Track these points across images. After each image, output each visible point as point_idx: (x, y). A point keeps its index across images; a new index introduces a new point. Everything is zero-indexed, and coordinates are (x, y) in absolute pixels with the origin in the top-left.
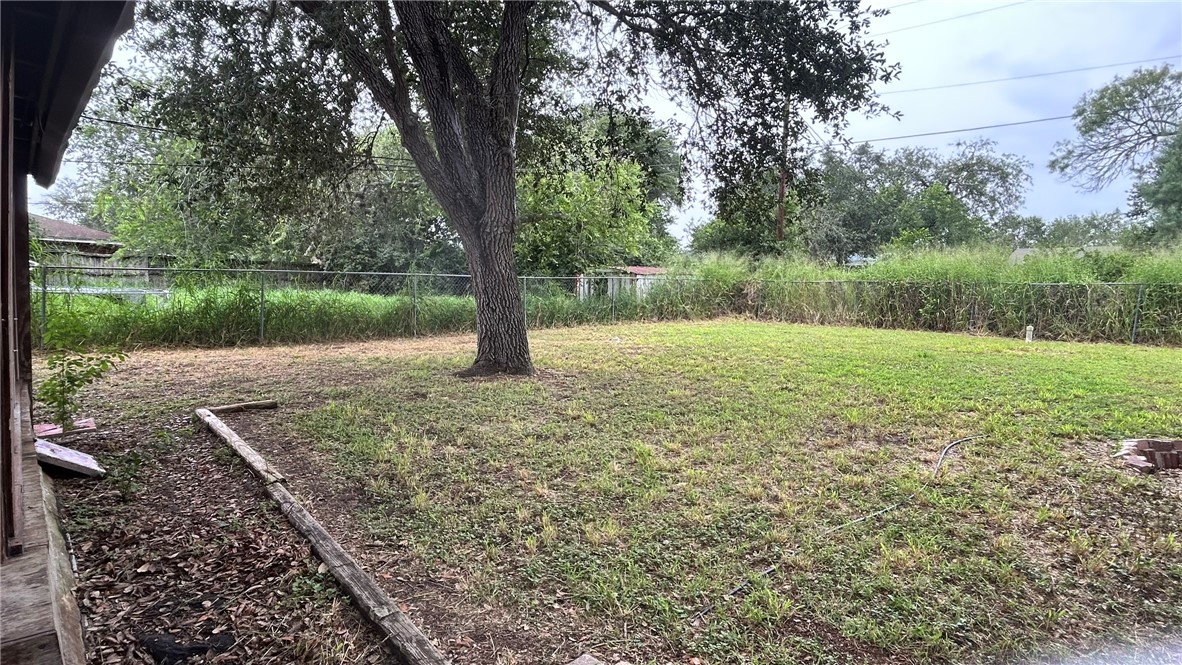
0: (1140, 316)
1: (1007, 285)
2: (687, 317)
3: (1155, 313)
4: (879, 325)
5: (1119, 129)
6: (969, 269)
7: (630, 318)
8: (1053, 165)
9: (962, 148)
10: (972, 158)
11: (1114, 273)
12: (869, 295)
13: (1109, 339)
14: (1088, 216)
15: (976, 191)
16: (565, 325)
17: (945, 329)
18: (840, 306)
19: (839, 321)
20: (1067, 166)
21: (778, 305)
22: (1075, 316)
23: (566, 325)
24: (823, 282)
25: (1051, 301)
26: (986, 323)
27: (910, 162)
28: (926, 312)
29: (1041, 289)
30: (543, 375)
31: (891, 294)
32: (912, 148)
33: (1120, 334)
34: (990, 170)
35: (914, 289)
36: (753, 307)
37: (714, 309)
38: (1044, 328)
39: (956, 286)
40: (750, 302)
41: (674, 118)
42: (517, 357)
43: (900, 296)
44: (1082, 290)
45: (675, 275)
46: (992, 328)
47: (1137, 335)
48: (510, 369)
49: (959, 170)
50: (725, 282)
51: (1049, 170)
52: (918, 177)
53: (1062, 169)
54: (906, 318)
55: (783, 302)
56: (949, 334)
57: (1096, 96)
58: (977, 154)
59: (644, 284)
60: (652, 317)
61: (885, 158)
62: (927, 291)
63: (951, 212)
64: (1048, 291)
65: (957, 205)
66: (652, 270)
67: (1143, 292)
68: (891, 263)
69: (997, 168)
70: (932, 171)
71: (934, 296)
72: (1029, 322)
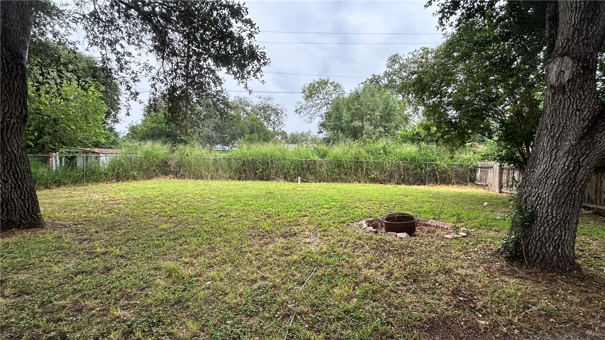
0: (333, 172)
1: (290, 160)
2: (135, 179)
3: (336, 170)
4: (239, 179)
5: (316, 100)
6: (275, 153)
7: (97, 181)
8: (296, 111)
9: (261, 99)
10: (265, 104)
11: (324, 156)
12: (234, 165)
13: (324, 181)
14: (301, 132)
15: (267, 118)
16: (45, 188)
17: (267, 180)
18: (220, 170)
19: (220, 178)
20: (301, 112)
21: (188, 171)
22: (313, 172)
23: (47, 187)
24: (211, 158)
25: (305, 166)
26: (283, 176)
27: (241, 103)
28: (259, 172)
29: (302, 161)
30: (55, 226)
31: (244, 164)
32: (241, 96)
33: (327, 179)
34: (272, 110)
35: (253, 162)
36: (174, 172)
37: (151, 173)
38: (304, 177)
39: (271, 160)
40: (172, 169)
41: (147, 62)
42: (30, 216)
43: (248, 165)
44: (315, 162)
45: (126, 154)
46: (285, 178)
47: (332, 179)
48: (24, 225)
49: (260, 109)
50: (157, 158)
51: (295, 113)
52: (244, 110)
53: (300, 113)
54: (251, 175)
55: (191, 168)
56: (269, 182)
57: (308, 86)
58: (267, 103)
59: (105, 159)
60: (112, 179)
61: (230, 100)
62: (259, 163)
63: (260, 127)
64: (304, 162)
65: (262, 125)
66: (111, 151)
67: (333, 162)
68: (242, 150)
69: (275, 110)
70: (250, 108)
71: (262, 165)
72: (298, 175)
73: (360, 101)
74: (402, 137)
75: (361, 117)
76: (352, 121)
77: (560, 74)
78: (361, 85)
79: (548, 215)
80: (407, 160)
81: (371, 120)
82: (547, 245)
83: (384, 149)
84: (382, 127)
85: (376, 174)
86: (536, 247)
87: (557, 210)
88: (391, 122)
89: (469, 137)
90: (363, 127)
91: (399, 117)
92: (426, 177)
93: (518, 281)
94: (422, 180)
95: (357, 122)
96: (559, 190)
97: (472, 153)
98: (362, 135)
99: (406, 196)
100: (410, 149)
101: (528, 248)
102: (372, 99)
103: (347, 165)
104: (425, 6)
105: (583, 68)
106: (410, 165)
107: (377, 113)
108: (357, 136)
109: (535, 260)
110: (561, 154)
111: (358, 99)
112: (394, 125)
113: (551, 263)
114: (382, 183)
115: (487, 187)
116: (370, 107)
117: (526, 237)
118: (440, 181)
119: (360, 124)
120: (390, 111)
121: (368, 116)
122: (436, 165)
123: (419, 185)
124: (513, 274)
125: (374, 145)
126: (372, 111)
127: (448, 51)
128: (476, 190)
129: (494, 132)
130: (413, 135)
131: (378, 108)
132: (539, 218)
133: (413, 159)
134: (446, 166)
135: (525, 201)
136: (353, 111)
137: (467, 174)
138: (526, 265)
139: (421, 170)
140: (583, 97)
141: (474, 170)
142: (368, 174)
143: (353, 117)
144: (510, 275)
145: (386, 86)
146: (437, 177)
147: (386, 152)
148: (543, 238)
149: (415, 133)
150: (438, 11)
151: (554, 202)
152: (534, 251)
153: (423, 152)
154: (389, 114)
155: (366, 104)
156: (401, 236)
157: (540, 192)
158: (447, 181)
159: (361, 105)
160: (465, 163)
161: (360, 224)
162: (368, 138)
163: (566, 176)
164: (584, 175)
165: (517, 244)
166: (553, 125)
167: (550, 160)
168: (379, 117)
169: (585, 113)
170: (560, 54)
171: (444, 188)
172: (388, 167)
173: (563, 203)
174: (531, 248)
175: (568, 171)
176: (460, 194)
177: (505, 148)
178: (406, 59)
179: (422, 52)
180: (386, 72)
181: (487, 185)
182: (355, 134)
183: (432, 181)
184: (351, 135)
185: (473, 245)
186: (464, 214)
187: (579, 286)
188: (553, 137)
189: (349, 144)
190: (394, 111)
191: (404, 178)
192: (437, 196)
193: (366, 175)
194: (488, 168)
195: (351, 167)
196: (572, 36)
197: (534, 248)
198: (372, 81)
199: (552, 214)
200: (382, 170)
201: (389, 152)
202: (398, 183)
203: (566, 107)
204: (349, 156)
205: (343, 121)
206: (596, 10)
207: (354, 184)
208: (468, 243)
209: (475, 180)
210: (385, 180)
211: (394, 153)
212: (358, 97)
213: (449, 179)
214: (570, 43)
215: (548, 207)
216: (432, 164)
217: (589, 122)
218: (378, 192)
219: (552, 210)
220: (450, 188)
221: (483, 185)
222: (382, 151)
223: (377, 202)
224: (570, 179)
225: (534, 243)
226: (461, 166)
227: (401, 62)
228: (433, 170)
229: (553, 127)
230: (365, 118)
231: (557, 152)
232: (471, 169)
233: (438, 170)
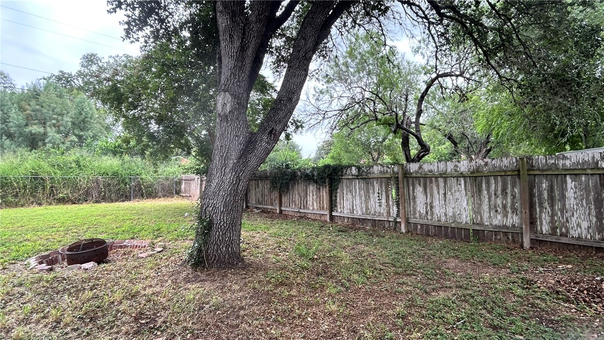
73: (40, 100)
74: (101, 148)
75: (43, 121)
76: (27, 125)
77: (224, 105)
78: (42, 81)
79: (221, 221)
80: (108, 175)
81: (58, 127)
82: (221, 246)
83: (77, 162)
84: (76, 135)
85: (65, 192)
86: (214, 250)
87: (227, 216)
88: (88, 130)
89: (172, 152)
90: (45, 134)
91: (99, 126)
92: (131, 193)
93: (198, 285)
94: (126, 196)
95: (35, 127)
96: (227, 200)
97: (177, 167)
98: (44, 144)
99: (104, 216)
100: (111, 163)
101: (208, 252)
102: (59, 100)
103: (17, 183)
104: (108, 11)
105: (238, 103)
106: (111, 180)
107: (67, 119)
108: (37, 145)
109: (213, 262)
110: (228, 170)
111: (37, 98)
112: (91, 134)
113: (224, 261)
114: (75, 203)
115: (191, 198)
116: (56, 110)
117: (205, 243)
118: (147, 196)
119: (42, 130)
120: (86, 117)
121: (54, 121)
122: (142, 179)
123: (123, 201)
124: (196, 279)
125: (63, 157)
126: (59, 115)
127: (145, 65)
128: (181, 202)
129: (192, 148)
130: (115, 147)
131: (68, 113)
132: (215, 225)
133: (115, 174)
134: (152, 180)
135: (205, 211)
136: (29, 112)
137: (173, 187)
138: (207, 268)
139: (125, 185)
140: (239, 126)
141: (179, 183)
142: (53, 193)
143: (29, 120)
144: (193, 281)
145: (80, 88)
146: (143, 191)
147: (79, 166)
148: (218, 241)
149: (117, 144)
150: (125, 21)
151: (224, 210)
152: (213, 254)
153: (126, 166)
154: (84, 121)
155: (49, 106)
156: (86, 267)
157: (215, 202)
158: (154, 194)
159: (42, 107)
160: (171, 177)
161: (26, 263)
162: (54, 148)
163: (231, 188)
164: (243, 187)
165: (200, 250)
166: (222, 146)
167: (221, 176)
168: (70, 123)
169: (241, 138)
170: (223, 90)
171: (150, 203)
172: (83, 184)
173: (230, 210)
174: (210, 252)
175: (232, 184)
176: (165, 207)
177: (203, 161)
178: (106, 63)
179: (125, 59)
180: (80, 72)
181: (191, 196)
182: (33, 142)
183: (137, 196)
184: (26, 143)
185: (166, 259)
186: (164, 228)
187: (242, 275)
188: (222, 156)
189: (22, 155)
190: (91, 118)
191: (105, 195)
192: (141, 212)
193: (50, 195)
194: (191, 180)
195: (25, 187)
196: (230, 77)
197: (212, 251)
198: (59, 79)
199: (224, 220)
200: (75, 187)
201: (84, 166)
202: (97, 202)
203: (229, 133)
204: (22, 170)
205: (11, 124)
206: (243, 62)
207: (30, 208)
208: (162, 258)
209: (180, 192)
210: (79, 199)
211: (90, 166)
212: (37, 95)
213: (156, 193)
214: (229, 82)
215: (221, 215)
216: (137, 178)
217: (243, 146)
218: (67, 215)
219: (224, 217)
220: (156, 202)
221: (187, 196)
222: (73, 165)
223: (62, 229)
224: (234, 190)
225: (212, 247)
226: (167, 179)
227: (100, 64)
228: (139, 185)
229: (222, 148)
230: (48, 123)
231: (225, 169)
232: (176, 182)
233: (143, 184)
